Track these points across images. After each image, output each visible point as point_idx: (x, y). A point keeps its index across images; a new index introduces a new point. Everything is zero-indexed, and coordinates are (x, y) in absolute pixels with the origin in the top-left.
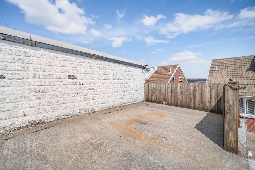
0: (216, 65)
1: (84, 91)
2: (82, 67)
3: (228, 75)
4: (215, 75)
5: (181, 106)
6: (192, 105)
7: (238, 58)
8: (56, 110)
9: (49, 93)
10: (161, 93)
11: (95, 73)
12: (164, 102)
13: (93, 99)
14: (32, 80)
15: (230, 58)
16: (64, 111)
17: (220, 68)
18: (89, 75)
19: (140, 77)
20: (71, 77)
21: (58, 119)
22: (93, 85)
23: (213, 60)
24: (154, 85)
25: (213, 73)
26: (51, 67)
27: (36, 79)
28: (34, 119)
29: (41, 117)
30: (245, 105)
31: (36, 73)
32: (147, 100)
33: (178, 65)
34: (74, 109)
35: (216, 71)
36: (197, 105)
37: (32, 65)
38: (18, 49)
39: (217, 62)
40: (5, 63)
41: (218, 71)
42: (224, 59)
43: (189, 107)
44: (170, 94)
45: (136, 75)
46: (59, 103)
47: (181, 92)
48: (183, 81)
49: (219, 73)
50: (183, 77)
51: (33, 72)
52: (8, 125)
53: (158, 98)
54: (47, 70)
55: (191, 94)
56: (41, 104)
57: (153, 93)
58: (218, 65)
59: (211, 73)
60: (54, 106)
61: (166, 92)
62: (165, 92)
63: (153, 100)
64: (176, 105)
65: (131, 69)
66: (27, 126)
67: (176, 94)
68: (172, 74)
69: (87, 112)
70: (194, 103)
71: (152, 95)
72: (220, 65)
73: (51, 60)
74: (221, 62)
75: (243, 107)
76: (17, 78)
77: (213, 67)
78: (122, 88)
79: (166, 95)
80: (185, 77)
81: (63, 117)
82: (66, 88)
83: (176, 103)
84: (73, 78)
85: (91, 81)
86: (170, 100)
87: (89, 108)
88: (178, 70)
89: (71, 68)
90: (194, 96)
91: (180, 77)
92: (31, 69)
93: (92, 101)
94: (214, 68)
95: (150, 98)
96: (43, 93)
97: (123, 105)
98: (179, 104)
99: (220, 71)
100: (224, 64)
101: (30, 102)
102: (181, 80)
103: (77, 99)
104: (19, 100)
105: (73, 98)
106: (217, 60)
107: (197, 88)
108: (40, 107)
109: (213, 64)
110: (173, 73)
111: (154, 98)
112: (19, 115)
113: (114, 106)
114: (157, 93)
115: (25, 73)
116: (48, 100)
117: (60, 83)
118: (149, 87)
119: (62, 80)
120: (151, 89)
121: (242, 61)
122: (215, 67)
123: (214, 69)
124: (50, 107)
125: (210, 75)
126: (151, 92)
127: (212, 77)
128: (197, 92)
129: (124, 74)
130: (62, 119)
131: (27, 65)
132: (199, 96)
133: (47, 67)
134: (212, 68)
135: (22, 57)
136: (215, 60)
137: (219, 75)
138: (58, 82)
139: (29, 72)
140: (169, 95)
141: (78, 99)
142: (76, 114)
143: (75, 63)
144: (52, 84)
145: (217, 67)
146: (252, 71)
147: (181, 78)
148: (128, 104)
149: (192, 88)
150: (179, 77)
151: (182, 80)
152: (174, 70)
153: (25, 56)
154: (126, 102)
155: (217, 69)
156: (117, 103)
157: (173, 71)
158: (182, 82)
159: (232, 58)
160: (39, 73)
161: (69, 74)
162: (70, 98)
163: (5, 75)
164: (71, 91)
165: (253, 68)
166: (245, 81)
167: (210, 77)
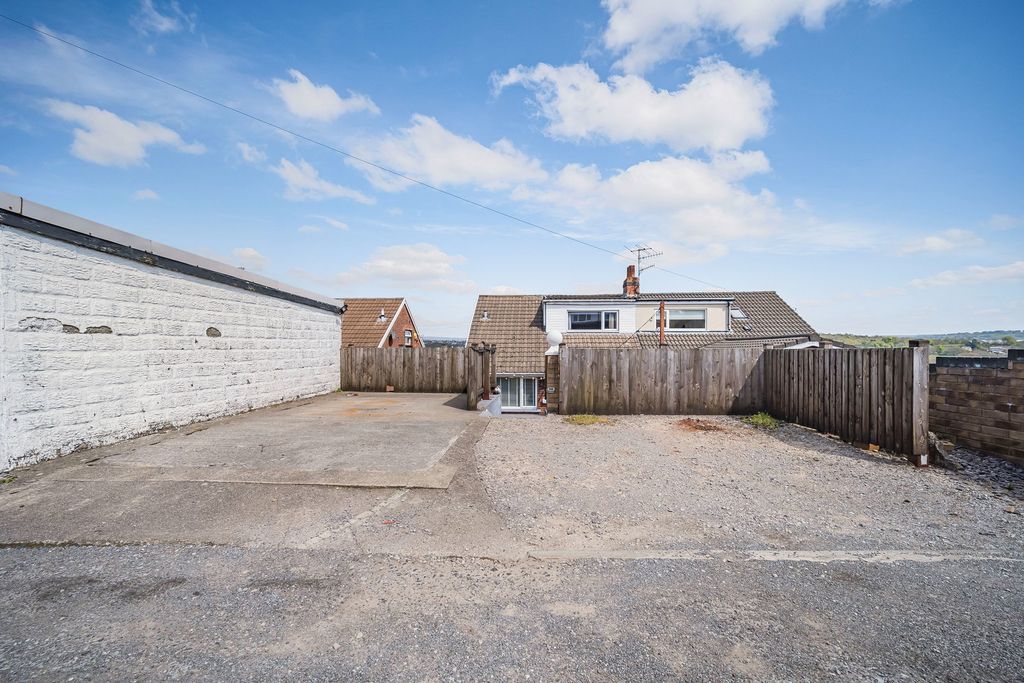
0: (486, 309)
1: (233, 363)
2: (230, 309)
3: (503, 332)
4: (481, 332)
5: (421, 390)
6: (438, 386)
7: (522, 297)
8: (188, 402)
9: (177, 366)
10: (381, 367)
11: (252, 324)
12: (389, 388)
13: (249, 383)
14: (152, 337)
15: (510, 297)
16: (201, 405)
17: (491, 316)
18: (242, 327)
19: (332, 333)
20: (213, 332)
21: (193, 422)
22: (249, 351)
23: (480, 297)
24: (366, 353)
25: (478, 328)
26: (180, 310)
27: (157, 336)
28: (158, 419)
29: (167, 416)
31: (156, 322)
32: (348, 387)
33: (402, 299)
34: (218, 402)
35: (484, 324)
36: (446, 386)
37: (151, 306)
38: (129, 272)
39: (487, 302)
40: (110, 302)
41: (487, 324)
42: (500, 297)
43: (434, 390)
44: (400, 371)
45: (325, 329)
46: (194, 388)
47: (421, 365)
48: (415, 345)
49: (489, 328)
50: (415, 334)
51: (151, 321)
52: (120, 428)
53: (374, 379)
54: (173, 316)
55: (436, 367)
56: (167, 389)
57: (364, 370)
58: (489, 309)
59: (475, 327)
60: (186, 393)
61: (393, 366)
62: (391, 367)
63: (363, 385)
64: (411, 390)
65: (315, 314)
66: (147, 433)
67: (411, 369)
68: (387, 325)
69: (240, 411)
70: (442, 382)
71: (360, 376)
72: (492, 309)
73: (179, 295)
74: (494, 302)
75: (519, 395)
76: (130, 332)
77: (479, 314)
78: (300, 359)
79: (393, 373)
80: (420, 334)
81: (200, 418)
82: (205, 355)
83: (411, 386)
84: (214, 335)
85: (245, 340)
86: (400, 381)
87: (242, 401)
88: (402, 314)
89: (212, 313)
90: (442, 369)
91: (408, 335)
92: (149, 315)
93: (246, 386)
94: (481, 316)
95: (355, 381)
96: (169, 366)
97: (301, 398)
98: (417, 387)
99: (490, 324)
100: (499, 309)
101: (150, 383)
102: (408, 342)
103: (222, 380)
104: (134, 378)
105: (215, 377)
106: (487, 297)
107: (446, 356)
108: (166, 395)
109: (480, 305)
110: (389, 322)
111: (366, 380)
112: (134, 410)
113: (285, 400)
114: (372, 369)
115: (141, 322)
116: (177, 380)
117: (195, 345)
118: (354, 356)
119: (197, 338)
120: (359, 361)
121: (528, 305)
122: (482, 312)
123: (481, 319)
124: (180, 394)
125: (474, 332)
126: (359, 367)
127: (476, 336)
128: (446, 362)
129: (303, 327)
130: (200, 421)
131: (144, 306)
132: (449, 370)
133: (173, 309)
134: (477, 316)
135: (134, 290)
136: (483, 297)
137: (488, 332)
138: (191, 341)
139: (147, 321)
140: (398, 371)
141: (224, 380)
142: (221, 414)
143: (218, 301)
144: (181, 346)
145: (486, 313)
146: (537, 327)
147: (409, 338)
148: (310, 396)
149: (438, 357)
150: (405, 333)
151: (412, 343)
152: (392, 312)
153: (139, 287)
154: (307, 391)
155: (485, 319)
156: (289, 393)
157: (390, 315)
159: (513, 297)
160: (162, 322)
161: (208, 326)
162: (210, 378)
163: (113, 328)
164: (211, 364)
165: (539, 322)
166: (525, 345)
167: (473, 336)
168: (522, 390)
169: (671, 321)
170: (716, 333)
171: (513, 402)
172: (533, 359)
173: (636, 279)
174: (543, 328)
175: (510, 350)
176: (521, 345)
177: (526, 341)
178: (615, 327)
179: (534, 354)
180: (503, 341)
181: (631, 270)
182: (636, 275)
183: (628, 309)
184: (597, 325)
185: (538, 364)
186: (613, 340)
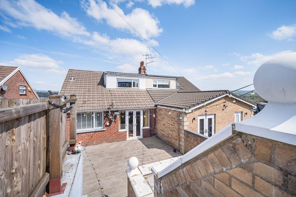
0: (73, 76)
3: (83, 88)
4: (69, 87)
7: (92, 71)
15: (86, 71)
17: (76, 79)
23: (69, 70)
25: (68, 85)
30: (95, 119)
33: (17, 67)
35: (71, 83)
39: (73, 73)
41: (73, 83)
42: (81, 71)
48: (29, 94)
49: (74, 85)
50: (29, 88)
58: (74, 76)
59: (65, 85)
72: (76, 76)
74: (77, 73)
75: (93, 121)
77: (68, 77)
80: (33, 88)
88: (16, 75)
91: (22, 88)
94: (69, 79)
99: (75, 83)
100: (80, 76)
102: (23, 93)
106: (73, 70)
109: (69, 74)
110: (2, 79)
121: (95, 76)
122: (70, 77)
123: (69, 81)
125: (64, 87)
127: (66, 89)
134: (67, 79)
136: (71, 70)
137: (74, 87)
145: (72, 78)
146: (101, 85)
147: (24, 90)
150: (19, 87)
151: (26, 93)
152: (6, 74)
155: (72, 80)
157: (3, 76)
158: (26, 95)
159: (88, 71)
165: (102, 83)
166: (96, 94)
167: (64, 89)
168: (94, 119)
169: (158, 85)
170: (173, 90)
171: (89, 126)
172: (101, 102)
173: (144, 67)
174: (105, 86)
175: (87, 97)
176: (93, 94)
177: (96, 92)
178: (137, 87)
179: (101, 99)
180: (83, 92)
181: (142, 63)
182: (145, 65)
183: (143, 79)
184: (130, 86)
185: (104, 105)
186: (137, 92)
